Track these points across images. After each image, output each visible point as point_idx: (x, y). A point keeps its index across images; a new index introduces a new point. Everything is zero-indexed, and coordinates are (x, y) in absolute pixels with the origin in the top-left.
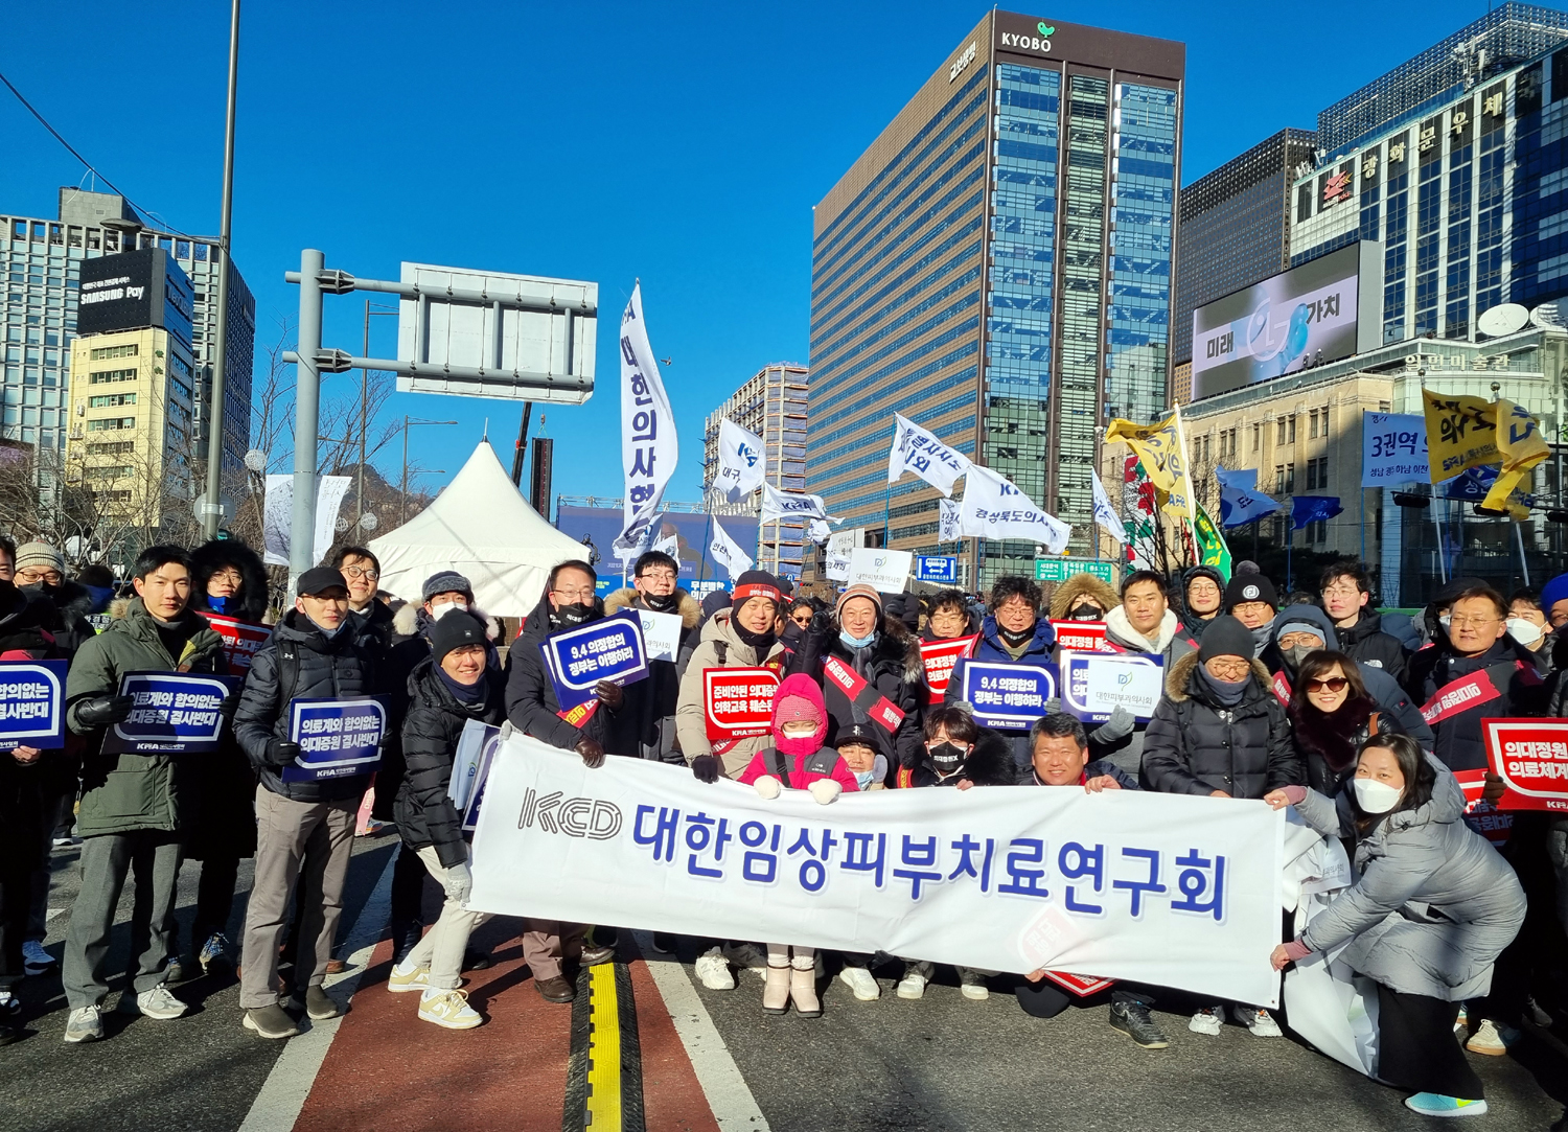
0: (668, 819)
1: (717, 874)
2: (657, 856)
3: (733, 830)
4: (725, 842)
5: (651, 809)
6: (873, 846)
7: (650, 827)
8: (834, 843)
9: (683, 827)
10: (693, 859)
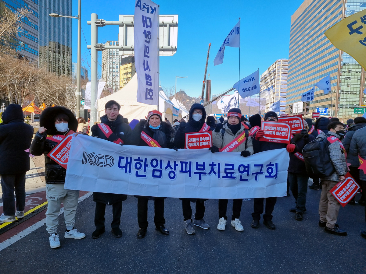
0: (129, 161)
1: (145, 176)
2: (126, 171)
3: (149, 163)
4: (147, 167)
5: (123, 158)
6: (188, 165)
7: (123, 163)
8: (177, 165)
9: (134, 163)
10: (137, 172)
